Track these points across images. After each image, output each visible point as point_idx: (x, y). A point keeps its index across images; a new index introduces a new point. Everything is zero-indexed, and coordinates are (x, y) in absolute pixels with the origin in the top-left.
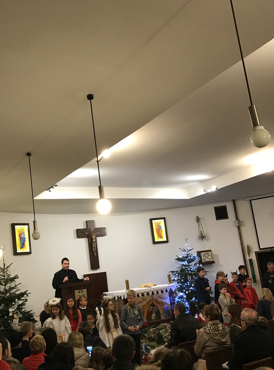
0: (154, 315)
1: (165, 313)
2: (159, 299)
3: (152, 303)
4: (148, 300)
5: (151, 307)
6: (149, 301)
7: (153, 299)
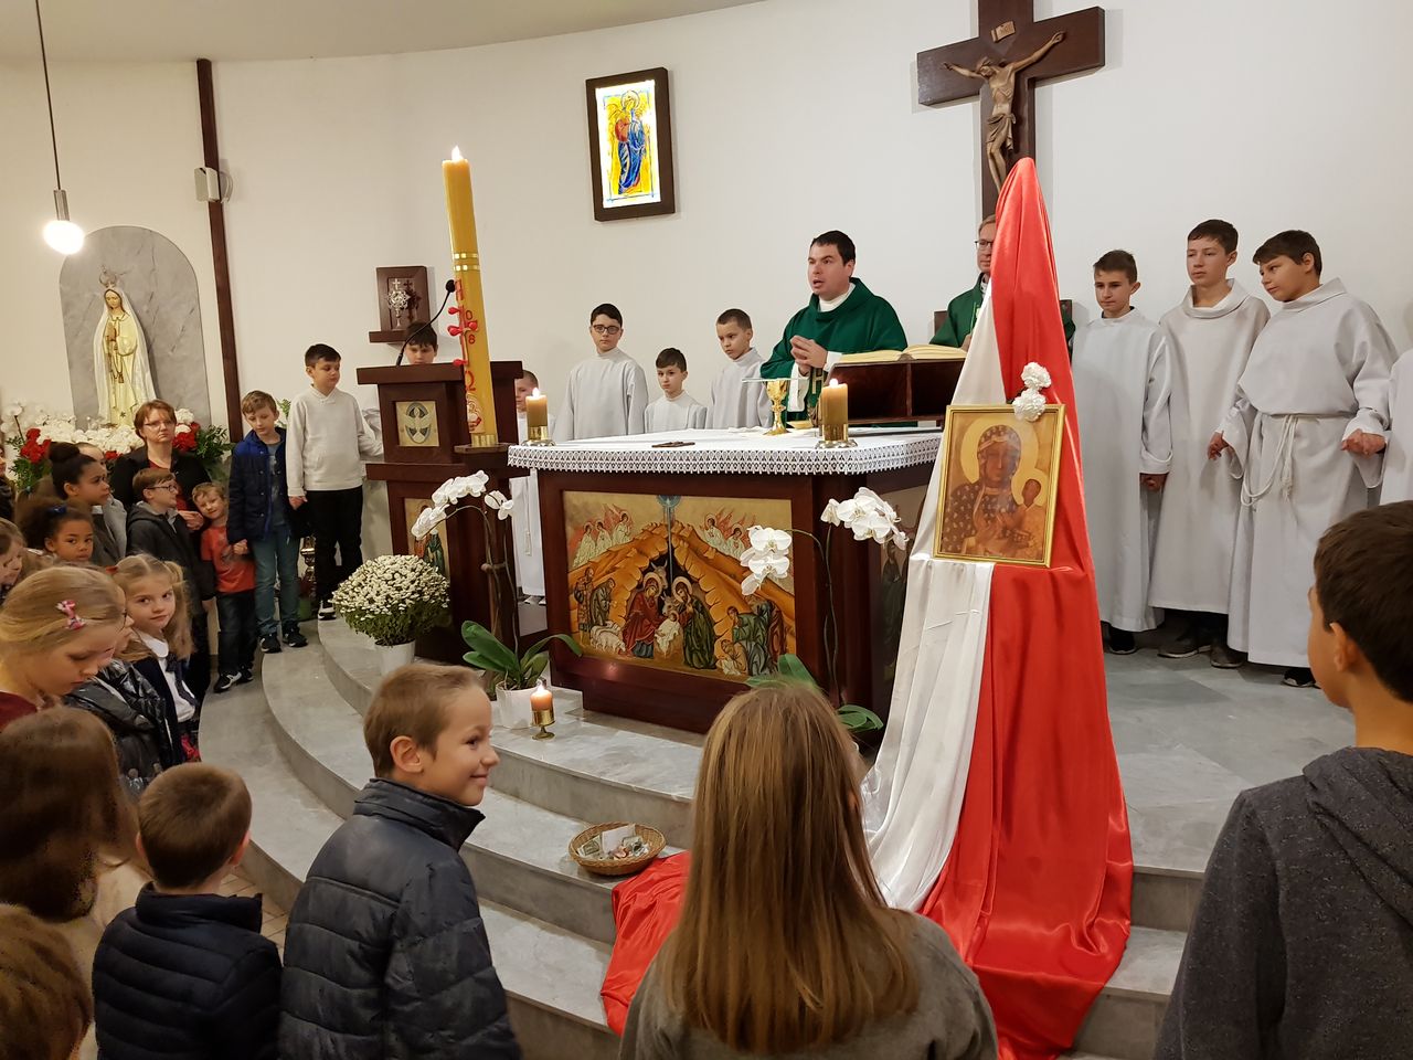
0: (669, 631)
1: (748, 639)
2: (714, 539)
3: (663, 548)
4: (642, 526)
5: (658, 575)
6: (650, 533)
7: (672, 525)
